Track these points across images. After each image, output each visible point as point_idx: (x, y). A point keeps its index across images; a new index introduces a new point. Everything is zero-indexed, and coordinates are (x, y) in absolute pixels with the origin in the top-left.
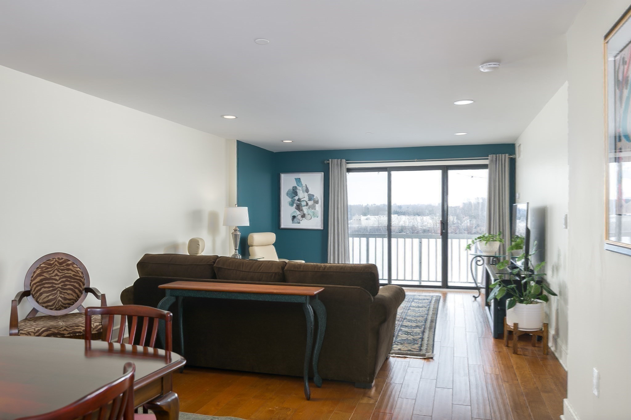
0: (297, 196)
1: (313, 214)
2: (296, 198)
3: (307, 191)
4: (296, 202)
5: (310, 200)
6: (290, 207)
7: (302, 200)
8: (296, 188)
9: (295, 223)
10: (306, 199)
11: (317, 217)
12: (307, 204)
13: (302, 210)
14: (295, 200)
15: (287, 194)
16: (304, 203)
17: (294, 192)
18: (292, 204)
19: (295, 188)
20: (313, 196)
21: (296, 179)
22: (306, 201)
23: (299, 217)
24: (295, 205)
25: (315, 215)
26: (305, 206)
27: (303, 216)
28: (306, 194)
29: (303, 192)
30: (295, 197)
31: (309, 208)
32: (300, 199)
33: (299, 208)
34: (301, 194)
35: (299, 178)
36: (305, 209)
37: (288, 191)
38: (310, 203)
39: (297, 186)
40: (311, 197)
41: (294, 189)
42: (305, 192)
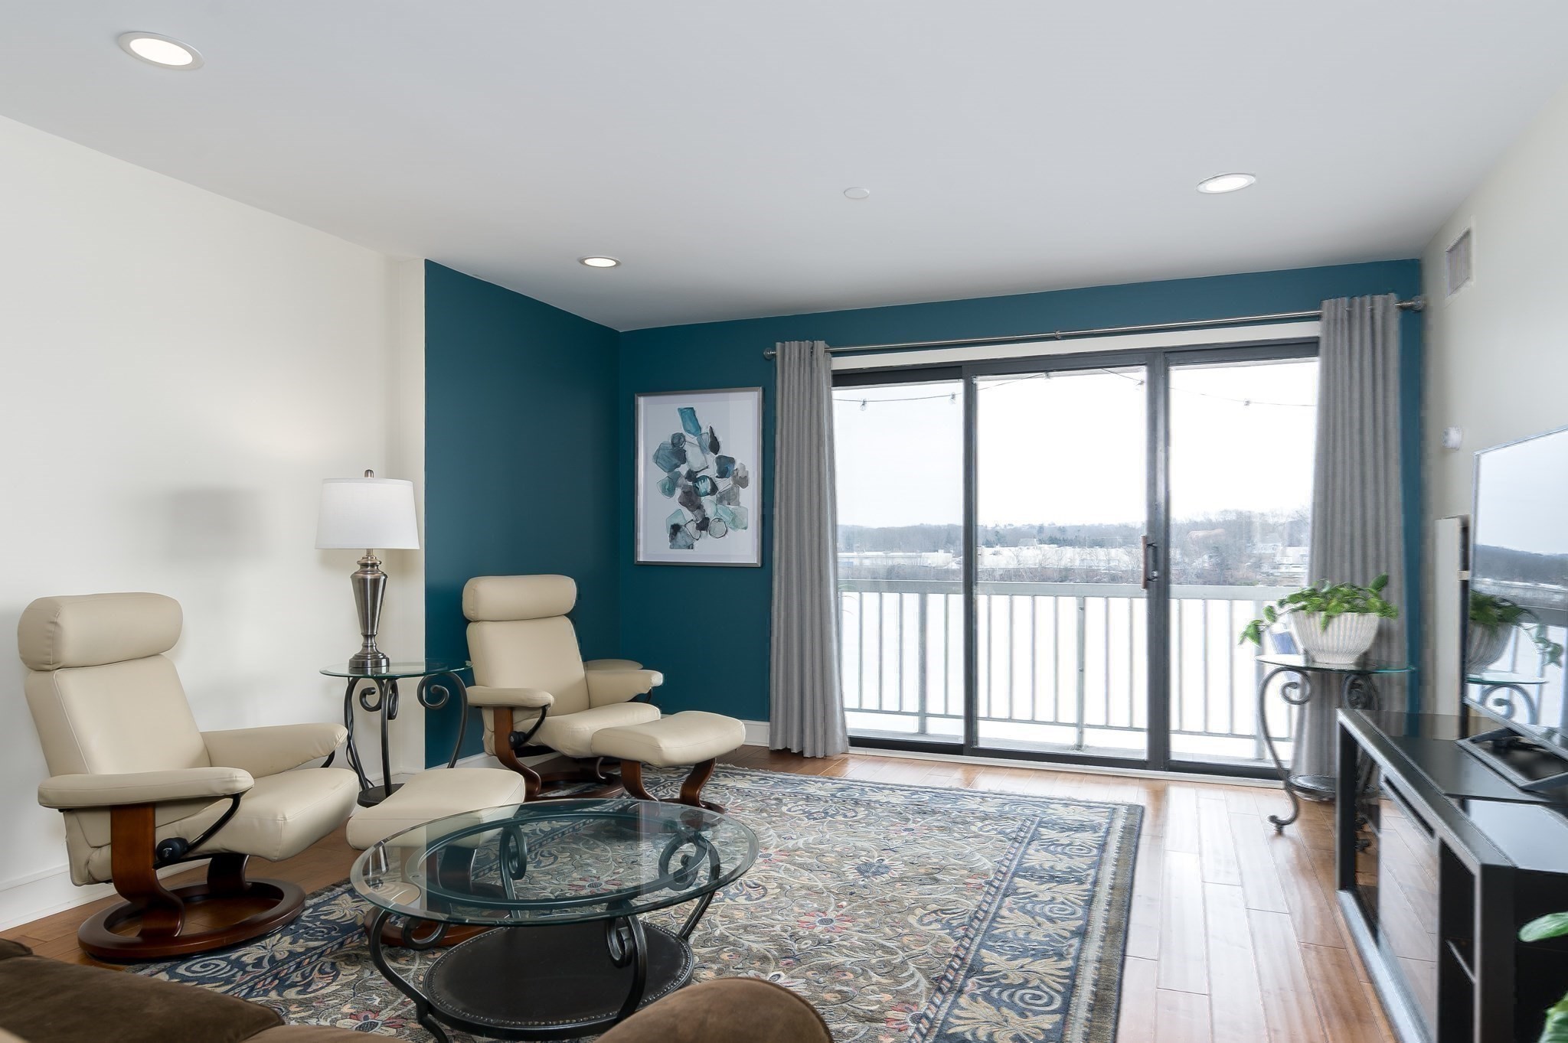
0: (684, 462)
1: (733, 520)
2: (683, 469)
3: (715, 446)
4: (682, 481)
5: (723, 473)
6: (665, 498)
7: (699, 475)
8: (683, 440)
9: (680, 547)
10: (712, 471)
11: (746, 528)
12: (714, 489)
13: (700, 507)
14: (679, 475)
15: (657, 458)
16: (704, 486)
17: (676, 452)
18: (669, 491)
19: (680, 439)
20: (732, 461)
21: (682, 411)
22: (711, 479)
23: (691, 528)
24: (678, 492)
25: (736, 522)
26: (708, 494)
27: (704, 525)
28: (711, 457)
29: (702, 450)
30: (679, 466)
31: (720, 501)
32: (692, 472)
33: (691, 500)
34: (697, 458)
35: (692, 408)
36: (708, 503)
37: (658, 450)
38: (724, 484)
39: (685, 433)
40: (725, 466)
41: (676, 441)
42: (709, 450)
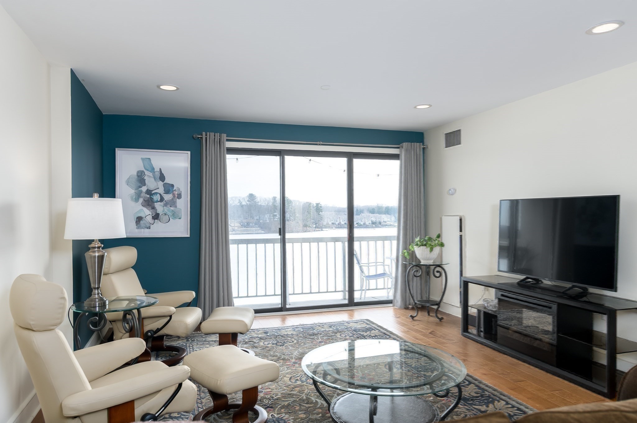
0: (145, 185)
1: (173, 214)
2: (144, 189)
3: (162, 178)
4: (143, 195)
5: (167, 192)
6: (133, 204)
7: (153, 192)
8: (143, 174)
9: (142, 228)
10: (161, 190)
11: (180, 218)
12: (162, 199)
13: (153, 208)
14: (141, 192)
15: (128, 183)
16: (156, 198)
17: (141, 179)
18: (137, 200)
19: (142, 173)
20: (172, 186)
21: (143, 159)
22: (160, 195)
23: (149, 219)
24: (141, 200)
25: (176, 215)
26: (159, 202)
27: (156, 217)
28: (161, 184)
29: (155, 179)
30: (141, 187)
31: (166, 205)
32: (150, 190)
33: (149, 203)
34: (151, 183)
35: (149, 159)
36: (159, 207)
37: (129, 178)
38: (167, 197)
39: (145, 171)
40: (169, 188)
41: (139, 174)
42: (159, 180)
